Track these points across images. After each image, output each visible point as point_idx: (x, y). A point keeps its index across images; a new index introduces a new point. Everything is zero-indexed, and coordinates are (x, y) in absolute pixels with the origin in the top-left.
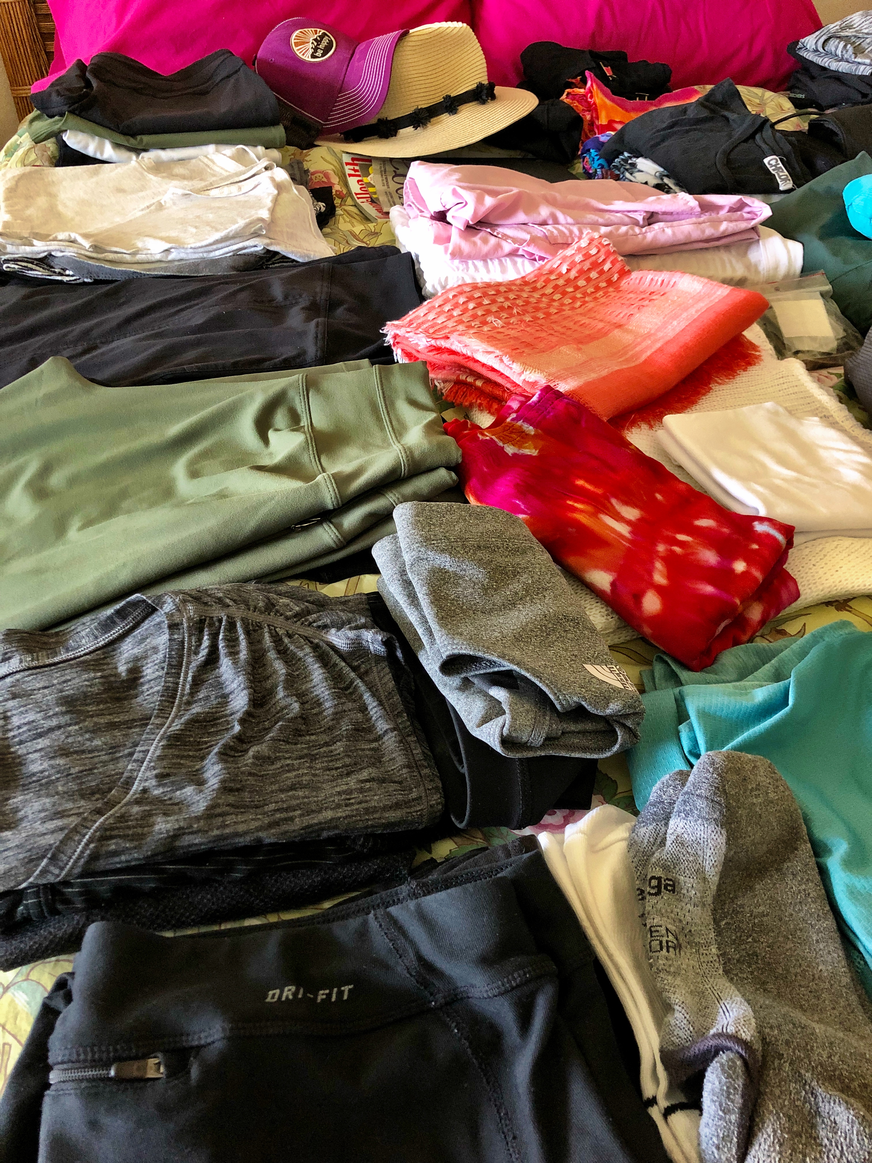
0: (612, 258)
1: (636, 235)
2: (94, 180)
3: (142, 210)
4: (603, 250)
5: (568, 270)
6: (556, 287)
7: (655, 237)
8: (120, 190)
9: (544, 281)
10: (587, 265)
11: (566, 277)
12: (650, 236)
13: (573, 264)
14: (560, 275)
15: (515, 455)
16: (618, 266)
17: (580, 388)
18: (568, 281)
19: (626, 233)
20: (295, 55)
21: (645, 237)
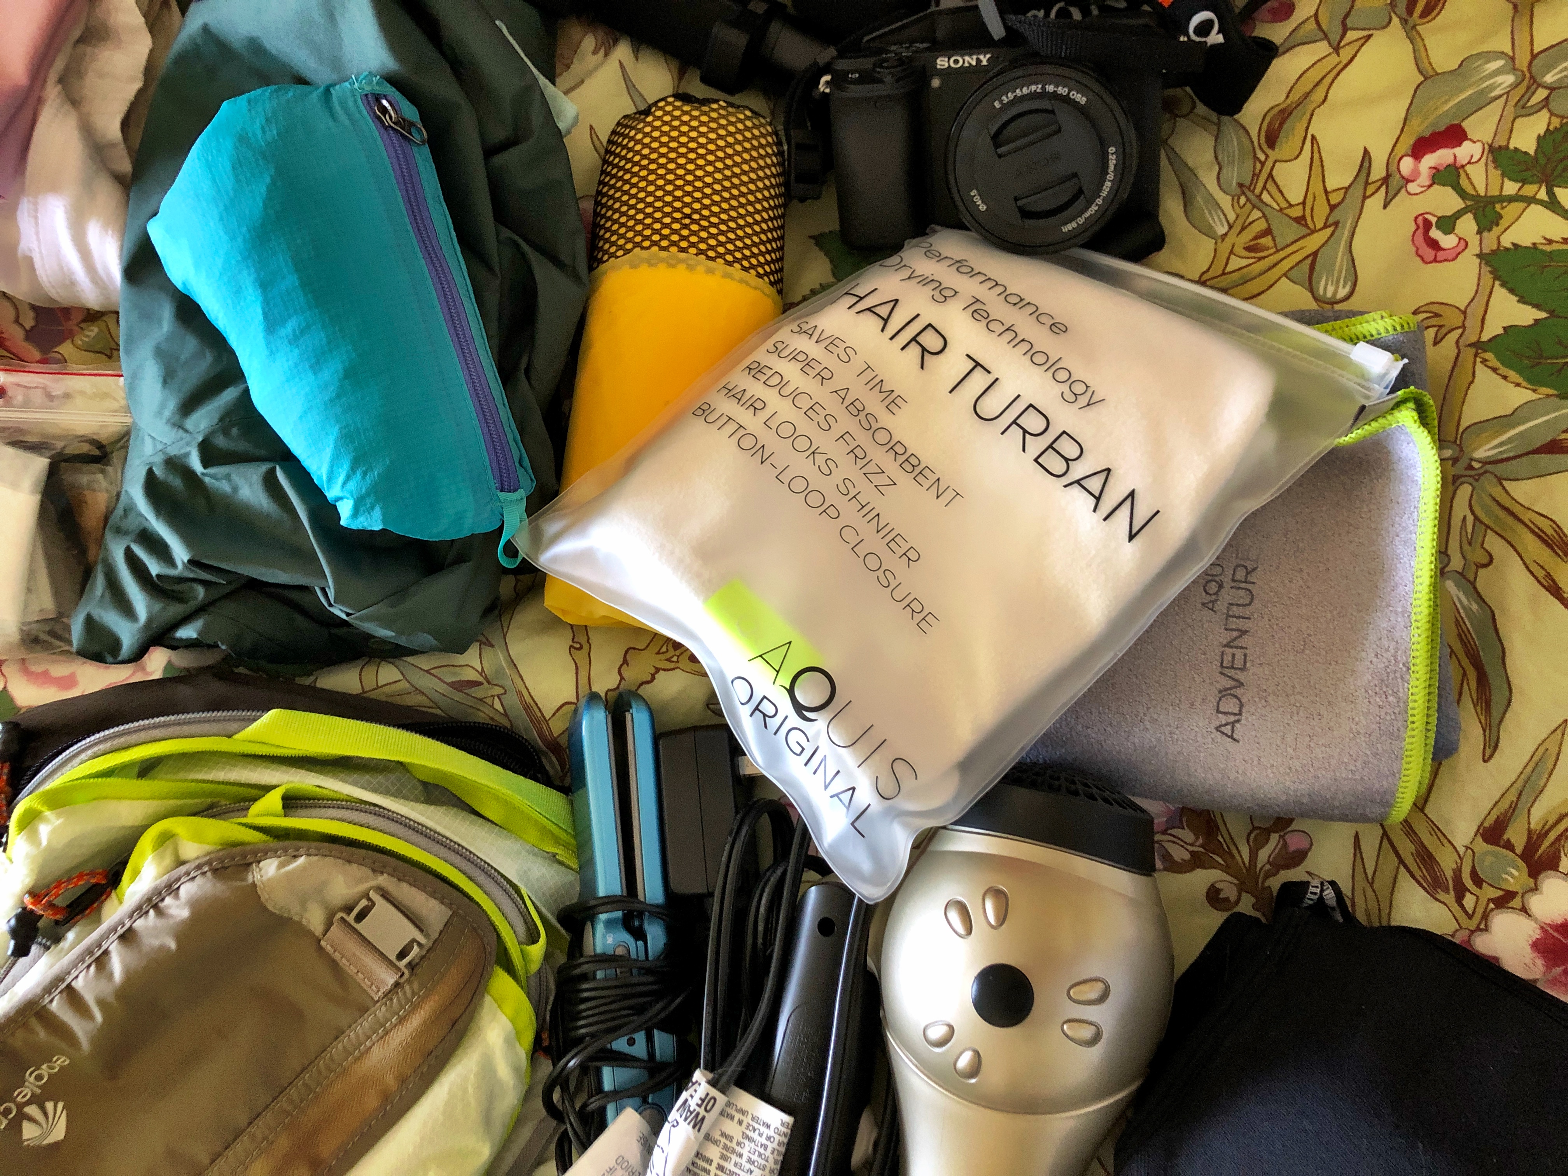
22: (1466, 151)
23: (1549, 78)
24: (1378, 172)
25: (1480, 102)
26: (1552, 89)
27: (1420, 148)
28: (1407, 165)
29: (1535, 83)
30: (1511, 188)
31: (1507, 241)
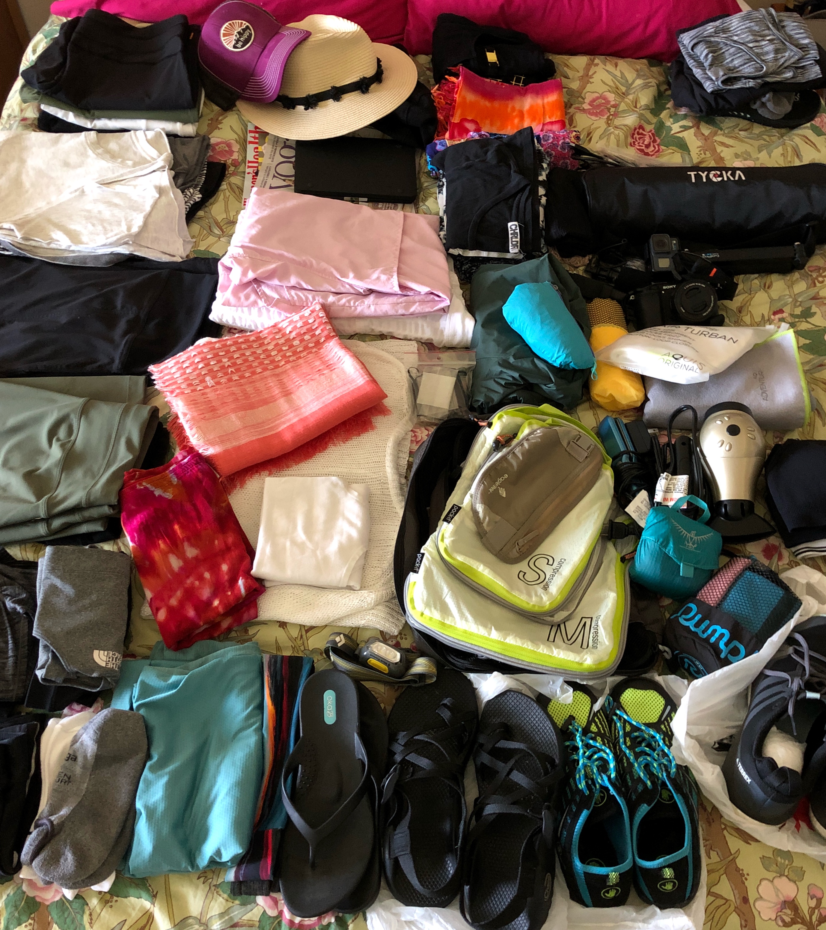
0: (322, 327)
1: (351, 307)
2: (53, 149)
3: (71, 193)
4: (318, 321)
5: (290, 332)
6: (277, 345)
7: (362, 310)
8: (66, 164)
9: (271, 339)
10: (304, 330)
11: (287, 337)
12: (359, 309)
13: (295, 328)
14: (284, 335)
15: (160, 496)
16: (326, 333)
17: (220, 454)
18: (288, 340)
19: (344, 305)
20: (222, 43)
21: (356, 309)
22: (785, 315)
23: (800, 300)
24: (766, 318)
25: (786, 304)
26: (801, 302)
27: (775, 313)
28: (772, 317)
29: (797, 301)
30: (797, 320)
31: (799, 329)
